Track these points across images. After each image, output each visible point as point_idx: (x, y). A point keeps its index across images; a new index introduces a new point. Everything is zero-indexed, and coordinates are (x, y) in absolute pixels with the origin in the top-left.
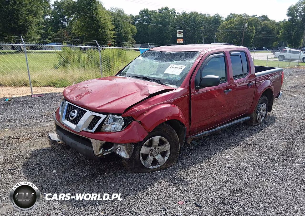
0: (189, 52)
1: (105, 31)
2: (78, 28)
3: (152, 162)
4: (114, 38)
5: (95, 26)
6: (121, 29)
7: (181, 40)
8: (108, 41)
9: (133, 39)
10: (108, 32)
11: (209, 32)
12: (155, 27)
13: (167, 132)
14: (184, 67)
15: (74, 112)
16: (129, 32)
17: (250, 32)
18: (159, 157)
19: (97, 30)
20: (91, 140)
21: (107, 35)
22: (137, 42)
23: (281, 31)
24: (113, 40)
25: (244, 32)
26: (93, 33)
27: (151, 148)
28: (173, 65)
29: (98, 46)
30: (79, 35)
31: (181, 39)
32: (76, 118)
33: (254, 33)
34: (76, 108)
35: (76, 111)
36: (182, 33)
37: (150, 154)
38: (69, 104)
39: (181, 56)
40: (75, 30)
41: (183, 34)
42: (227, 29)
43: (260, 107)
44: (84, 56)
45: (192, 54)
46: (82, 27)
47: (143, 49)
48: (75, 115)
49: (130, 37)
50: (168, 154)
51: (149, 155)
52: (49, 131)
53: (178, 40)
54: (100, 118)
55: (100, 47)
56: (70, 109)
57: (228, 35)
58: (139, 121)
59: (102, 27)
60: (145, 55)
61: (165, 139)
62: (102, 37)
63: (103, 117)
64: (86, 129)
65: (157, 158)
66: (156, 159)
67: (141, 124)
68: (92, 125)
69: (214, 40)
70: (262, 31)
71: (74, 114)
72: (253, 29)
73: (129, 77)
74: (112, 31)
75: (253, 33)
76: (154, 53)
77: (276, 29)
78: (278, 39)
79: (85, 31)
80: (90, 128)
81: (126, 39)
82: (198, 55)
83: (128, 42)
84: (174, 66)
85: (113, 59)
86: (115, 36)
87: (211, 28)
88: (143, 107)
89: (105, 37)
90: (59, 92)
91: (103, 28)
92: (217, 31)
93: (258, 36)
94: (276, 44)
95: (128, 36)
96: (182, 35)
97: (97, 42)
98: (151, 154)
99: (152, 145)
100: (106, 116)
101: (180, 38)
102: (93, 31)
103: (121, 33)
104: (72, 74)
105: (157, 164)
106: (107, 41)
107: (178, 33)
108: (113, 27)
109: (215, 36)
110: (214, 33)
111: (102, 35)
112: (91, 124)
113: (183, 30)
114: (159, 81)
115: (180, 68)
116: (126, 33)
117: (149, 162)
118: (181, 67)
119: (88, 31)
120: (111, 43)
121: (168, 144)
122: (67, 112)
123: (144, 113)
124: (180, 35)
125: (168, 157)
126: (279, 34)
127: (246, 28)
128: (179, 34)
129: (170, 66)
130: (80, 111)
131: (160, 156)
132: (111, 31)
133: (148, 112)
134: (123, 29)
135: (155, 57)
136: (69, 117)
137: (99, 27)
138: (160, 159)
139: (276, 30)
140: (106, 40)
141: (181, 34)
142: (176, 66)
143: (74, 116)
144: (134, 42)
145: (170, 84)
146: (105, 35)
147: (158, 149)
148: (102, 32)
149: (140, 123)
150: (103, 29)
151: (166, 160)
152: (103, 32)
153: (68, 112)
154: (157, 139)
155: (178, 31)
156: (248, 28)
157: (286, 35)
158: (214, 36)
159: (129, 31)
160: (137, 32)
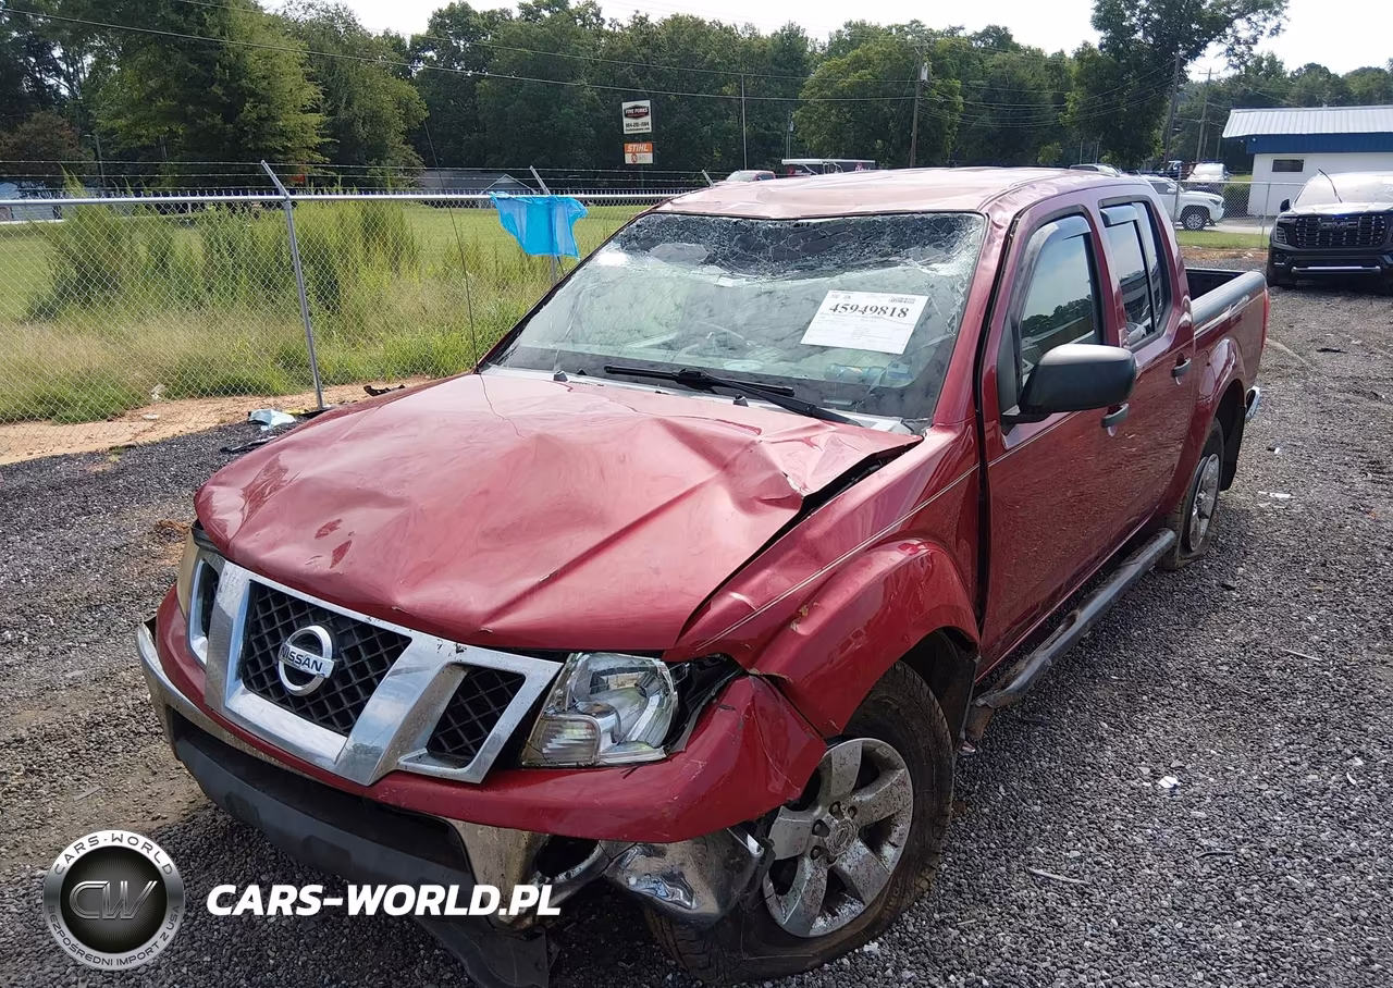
0: (916, 216)
1: (274, 112)
2: (133, 105)
3: (822, 897)
4: (319, 149)
5: (217, 90)
6: (349, 103)
7: (643, 147)
8: (292, 163)
9: (409, 149)
10: (290, 120)
11: (761, 107)
12: (512, 90)
13: (896, 702)
14: (918, 305)
15: (312, 643)
16: (387, 114)
17: (941, 106)
18: (854, 857)
19: (230, 113)
20: (459, 825)
21: (282, 133)
22: (431, 164)
23: (1073, 94)
24: (317, 156)
25: (916, 106)
26: (213, 127)
27: (816, 813)
28: (842, 294)
29: (277, 193)
30: (139, 137)
31: (644, 141)
32: (328, 684)
33: (957, 110)
34: (320, 615)
35: (321, 632)
36: (647, 114)
37: (809, 852)
38: (254, 585)
39: (868, 241)
40: (118, 115)
41: (648, 119)
42: (840, 93)
43: (1199, 476)
44: (188, 243)
45: (940, 229)
46: (150, 98)
47: (514, 196)
48: (323, 665)
49: (394, 139)
50: (902, 829)
51: (807, 861)
52: (98, 724)
53: (630, 147)
54: (516, 680)
55: (291, 197)
56: (270, 620)
57: (849, 121)
58: (766, 676)
59: (253, 94)
60: (638, 241)
61: (885, 749)
62: (262, 145)
63: (538, 672)
64: (419, 759)
65: (845, 867)
66: (844, 874)
67: (779, 695)
68: (455, 725)
69: (788, 148)
70: (990, 97)
71: (313, 657)
72: (952, 91)
73: (582, 373)
74: (310, 111)
75: (952, 108)
76: (691, 227)
77: (1050, 87)
78: (1058, 132)
79: (169, 116)
80: (443, 749)
81: (377, 152)
82: (975, 233)
83: (387, 166)
84: (852, 302)
85: (343, 251)
86: (323, 136)
87: (769, 89)
88: (783, 583)
89: (276, 143)
90: (86, 449)
91: (260, 99)
92: (798, 105)
93: (975, 119)
94: (1050, 153)
95: (386, 133)
96: (645, 124)
97: (270, 172)
98: (816, 847)
99: (821, 796)
100: (556, 666)
101: (636, 138)
102: (213, 118)
103: (349, 124)
104: (142, 342)
105: (844, 900)
106: (287, 160)
107: (626, 116)
108: (311, 92)
109: (787, 127)
110: (786, 113)
111: (257, 137)
112: (450, 725)
113: (647, 103)
114: (789, 393)
115: (898, 311)
116: (374, 118)
117: (808, 902)
118: (899, 306)
119: (184, 118)
120: (308, 171)
121: (903, 772)
122: (253, 638)
123: (791, 620)
124: (637, 124)
125: (902, 849)
126: (1065, 110)
127: (925, 87)
128: (632, 121)
129: (830, 300)
130: (349, 632)
131: (860, 848)
132: (304, 112)
133: (812, 610)
134: (356, 104)
135: (700, 250)
136: (276, 675)
137: (241, 95)
138: (862, 871)
139: (1048, 94)
140: (281, 157)
141: (640, 121)
142: (861, 298)
143: (313, 671)
144: (416, 162)
145: (864, 410)
146: (273, 135)
147: (852, 812)
148: (259, 118)
149: (779, 689)
150: (260, 102)
151: (891, 867)
152: (265, 119)
153: (261, 643)
154: (847, 754)
155: (626, 105)
156: (933, 86)
157: (1095, 114)
158: (783, 125)
159: (389, 108)
160: (427, 114)
